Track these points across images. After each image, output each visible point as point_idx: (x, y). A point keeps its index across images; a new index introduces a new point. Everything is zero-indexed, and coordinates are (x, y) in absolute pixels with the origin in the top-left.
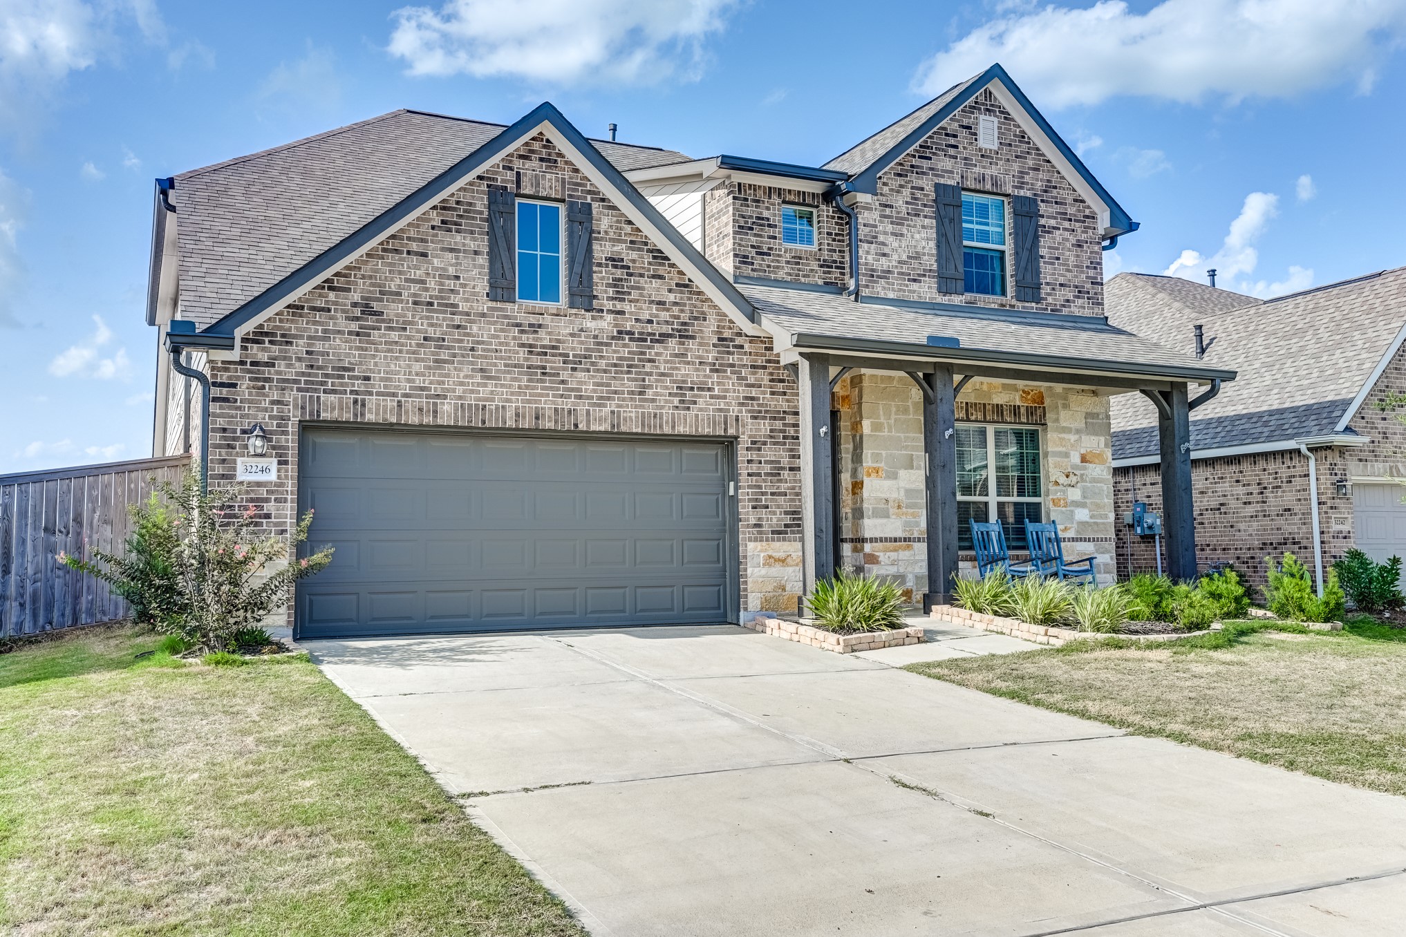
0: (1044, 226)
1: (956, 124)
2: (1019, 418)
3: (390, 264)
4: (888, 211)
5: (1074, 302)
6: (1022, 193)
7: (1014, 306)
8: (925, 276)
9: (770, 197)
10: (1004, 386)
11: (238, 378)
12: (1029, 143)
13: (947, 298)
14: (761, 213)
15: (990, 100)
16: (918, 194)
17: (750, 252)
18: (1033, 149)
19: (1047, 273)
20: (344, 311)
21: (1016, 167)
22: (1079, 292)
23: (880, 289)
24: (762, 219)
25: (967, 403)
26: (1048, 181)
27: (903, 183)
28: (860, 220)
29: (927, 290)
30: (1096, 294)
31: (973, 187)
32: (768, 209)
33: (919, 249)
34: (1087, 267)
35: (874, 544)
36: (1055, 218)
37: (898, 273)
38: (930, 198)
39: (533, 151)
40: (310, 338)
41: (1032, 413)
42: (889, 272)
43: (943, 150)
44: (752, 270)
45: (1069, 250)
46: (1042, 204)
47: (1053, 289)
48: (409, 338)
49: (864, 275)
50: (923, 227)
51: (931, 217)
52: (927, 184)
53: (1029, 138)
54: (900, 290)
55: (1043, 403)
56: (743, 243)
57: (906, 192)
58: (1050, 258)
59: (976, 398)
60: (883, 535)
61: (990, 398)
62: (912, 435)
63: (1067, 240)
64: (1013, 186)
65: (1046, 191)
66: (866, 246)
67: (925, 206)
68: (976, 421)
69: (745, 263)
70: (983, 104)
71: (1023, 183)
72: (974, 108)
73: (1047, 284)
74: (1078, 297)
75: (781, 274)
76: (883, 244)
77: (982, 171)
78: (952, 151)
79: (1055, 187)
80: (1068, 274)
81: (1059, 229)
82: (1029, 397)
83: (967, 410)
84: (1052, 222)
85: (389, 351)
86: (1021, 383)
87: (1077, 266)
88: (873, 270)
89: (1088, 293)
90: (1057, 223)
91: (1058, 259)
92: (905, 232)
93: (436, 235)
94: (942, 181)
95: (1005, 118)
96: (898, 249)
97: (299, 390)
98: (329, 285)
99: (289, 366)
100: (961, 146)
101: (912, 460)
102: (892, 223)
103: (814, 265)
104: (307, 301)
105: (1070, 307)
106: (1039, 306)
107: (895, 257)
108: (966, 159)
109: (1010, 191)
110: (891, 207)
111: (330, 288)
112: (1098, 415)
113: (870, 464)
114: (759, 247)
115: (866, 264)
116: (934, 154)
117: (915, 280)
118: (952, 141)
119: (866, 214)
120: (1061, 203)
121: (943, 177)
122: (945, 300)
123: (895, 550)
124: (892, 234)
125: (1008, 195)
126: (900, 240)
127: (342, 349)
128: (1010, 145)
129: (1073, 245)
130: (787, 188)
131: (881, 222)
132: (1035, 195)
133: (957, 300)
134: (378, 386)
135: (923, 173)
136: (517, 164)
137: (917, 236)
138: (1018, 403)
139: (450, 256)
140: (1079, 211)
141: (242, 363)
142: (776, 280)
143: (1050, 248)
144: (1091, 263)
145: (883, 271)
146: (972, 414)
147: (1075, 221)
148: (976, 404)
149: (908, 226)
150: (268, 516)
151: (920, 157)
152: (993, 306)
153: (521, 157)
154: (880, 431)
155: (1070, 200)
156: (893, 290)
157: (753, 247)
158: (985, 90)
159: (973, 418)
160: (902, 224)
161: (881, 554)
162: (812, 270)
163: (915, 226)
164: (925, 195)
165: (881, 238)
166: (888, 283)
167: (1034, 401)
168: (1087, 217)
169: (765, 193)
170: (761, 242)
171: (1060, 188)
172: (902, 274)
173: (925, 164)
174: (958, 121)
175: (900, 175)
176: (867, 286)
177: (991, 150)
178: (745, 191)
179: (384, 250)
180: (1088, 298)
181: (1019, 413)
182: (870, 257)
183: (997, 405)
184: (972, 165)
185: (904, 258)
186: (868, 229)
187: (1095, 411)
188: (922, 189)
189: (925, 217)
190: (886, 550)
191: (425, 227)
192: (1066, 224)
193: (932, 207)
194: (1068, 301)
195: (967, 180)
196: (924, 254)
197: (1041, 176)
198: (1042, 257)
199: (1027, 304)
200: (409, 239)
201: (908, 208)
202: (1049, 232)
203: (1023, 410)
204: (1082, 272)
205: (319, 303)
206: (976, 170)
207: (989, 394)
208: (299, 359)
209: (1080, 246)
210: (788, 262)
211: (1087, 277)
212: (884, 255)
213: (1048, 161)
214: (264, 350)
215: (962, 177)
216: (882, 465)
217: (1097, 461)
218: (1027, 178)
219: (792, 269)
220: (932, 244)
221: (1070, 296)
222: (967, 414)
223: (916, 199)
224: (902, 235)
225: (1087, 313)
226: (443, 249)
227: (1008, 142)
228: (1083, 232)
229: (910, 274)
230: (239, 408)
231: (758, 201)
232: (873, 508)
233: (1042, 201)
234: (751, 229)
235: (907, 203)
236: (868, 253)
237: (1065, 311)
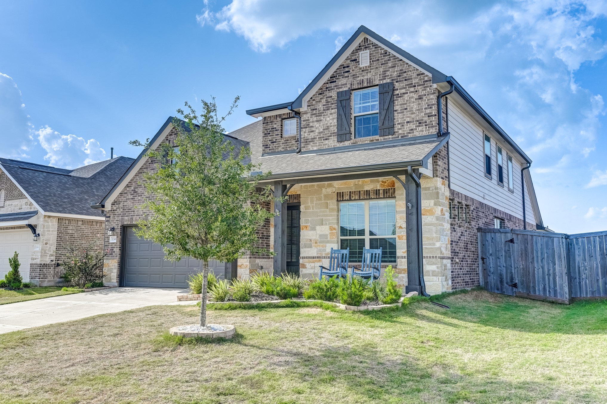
0: (398, 94)
1: (349, 61)
2: (379, 195)
3: (140, 177)
4: (314, 112)
5: (416, 129)
6: (385, 81)
7: (378, 140)
8: (331, 136)
9: (276, 119)
10: (371, 181)
11: (111, 215)
12: (390, 55)
13: (342, 144)
14: (273, 126)
15: (367, 42)
16: (329, 100)
17: (269, 143)
18: (392, 57)
19: (398, 118)
20: (130, 193)
21: (381, 70)
22: (420, 123)
23: (310, 147)
24: (273, 128)
25: (350, 192)
26: (401, 70)
27: (322, 97)
28: (302, 119)
29: (333, 142)
30: (431, 121)
31: (357, 87)
32: (276, 124)
33: (329, 125)
34: (426, 109)
35: (304, 260)
36: (405, 88)
37: (318, 138)
38: (335, 99)
39: (173, 132)
40: (124, 202)
41: (387, 193)
42: (314, 138)
43: (342, 75)
44: (269, 150)
45: (413, 102)
46: (396, 84)
47: (403, 126)
48: (143, 198)
49: (303, 142)
50: (331, 114)
51: (335, 108)
52: (334, 94)
53: (389, 52)
54: (319, 145)
55: (393, 186)
56: (266, 140)
57: (324, 101)
58: (401, 110)
59: (355, 189)
60: (308, 256)
61: (363, 188)
62: (322, 210)
63: (412, 97)
64: (380, 80)
65: (399, 76)
66: (304, 130)
67: (332, 104)
68: (355, 200)
69: (266, 148)
70: (363, 46)
71: (385, 76)
72: (359, 49)
73: (399, 124)
74: (419, 126)
75: (280, 149)
76: (312, 127)
77: (362, 78)
78: (346, 74)
79: (406, 72)
80: (413, 116)
81: (407, 93)
82: (385, 184)
83: (350, 195)
84: (403, 91)
85: (139, 202)
86: (381, 179)
87: (419, 110)
88: (307, 139)
89: (426, 122)
90: (406, 90)
91: (406, 109)
92: (322, 118)
93: (150, 166)
94: (341, 90)
95: (375, 48)
96: (318, 127)
97: (121, 216)
98: (127, 186)
99: (120, 210)
100: (351, 71)
101: (322, 221)
102: (316, 116)
103: (293, 142)
104: (123, 191)
105: (413, 132)
106: (394, 136)
107: (317, 131)
108: (353, 75)
109: (377, 83)
110: (316, 109)
111: (128, 187)
112: (429, 188)
113: (304, 224)
114: (272, 140)
115: (304, 137)
116: (337, 79)
117: (326, 139)
118: (347, 69)
119: (305, 116)
120: (409, 79)
121: (341, 88)
122: (341, 145)
123: (313, 262)
124: (316, 121)
125: (377, 85)
126: (320, 123)
127: (129, 203)
128: (378, 60)
129: (416, 99)
130: (283, 113)
131: (311, 117)
132: (392, 80)
133: (347, 143)
134: (136, 213)
135: (332, 89)
136: (169, 137)
137: (328, 119)
138: (378, 188)
139: (152, 171)
140: (420, 80)
141: (111, 211)
142: (278, 152)
143: (400, 105)
144: (428, 106)
145: (312, 139)
146: (353, 197)
147: (418, 86)
148: (355, 192)
149: (324, 115)
150: (114, 252)
151: (330, 83)
152: (366, 142)
153: (170, 135)
154: (309, 209)
155: (415, 75)
156: (316, 146)
157: (270, 140)
158: (365, 38)
159: (353, 199)
160: (321, 116)
161: (307, 264)
162: (292, 144)
163: (327, 115)
164: (332, 99)
165: (311, 124)
166: (314, 144)
167: (389, 186)
168: (426, 81)
169: (274, 118)
170: (273, 138)
171: (408, 71)
172: (321, 138)
173: (333, 85)
174: (349, 59)
175: (321, 94)
176: (304, 147)
177: (366, 67)
178: (267, 119)
179: (139, 173)
180: (426, 125)
181: (379, 193)
182: (306, 134)
183: (367, 191)
184: (356, 77)
185: (321, 130)
186: (305, 122)
187: (427, 186)
188: (331, 97)
189: (332, 109)
190: (309, 262)
191: (148, 164)
192: (412, 89)
193: (335, 103)
194: (412, 130)
195: (354, 85)
196: (331, 126)
197: (396, 69)
198: (396, 111)
199: (386, 137)
200: (144, 168)
201: (324, 108)
202: (400, 97)
203: (381, 191)
204: (422, 112)
205: (126, 192)
206: (359, 79)
207: (362, 186)
208: (121, 208)
209: (420, 98)
210: (283, 143)
211: (425, 114)
212: (312, 131)
213: (401, 60)
214: (115, 206)
215: (351, 85)
216: (309, 224)
217: (428, 214)
218: (388, 73)
219: (285, 146)
220: (335, 121)
221: (414, 127)
222: (350, 197)
223: (328, 102)
224: (321, 120)
225: (425, 133)
226: (151, 170)
227: (377, 59)
228: (423, 90)
229: (324, 137)
230: (110, 223)
231: (272, 122)
232: (304, 244)
233: (397, 82)
234: (269, 134)
235: (324, 105)
236: (305, 132)
237: (410, 136)
